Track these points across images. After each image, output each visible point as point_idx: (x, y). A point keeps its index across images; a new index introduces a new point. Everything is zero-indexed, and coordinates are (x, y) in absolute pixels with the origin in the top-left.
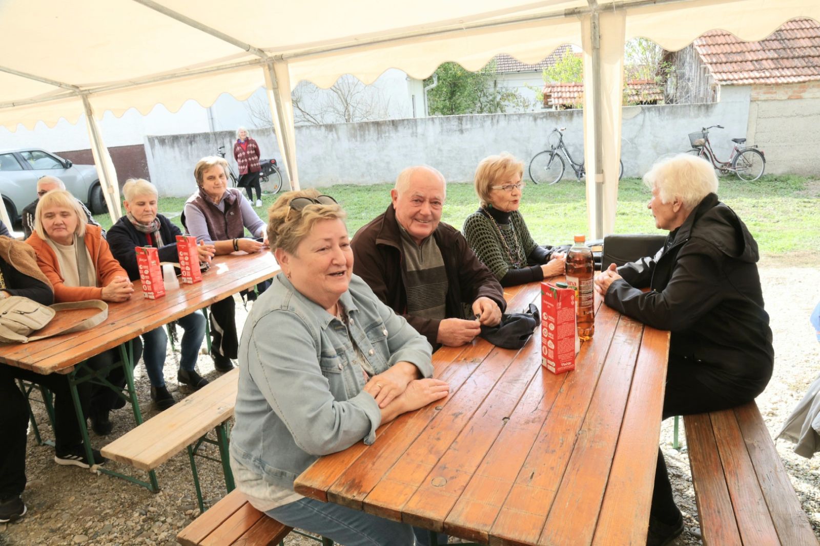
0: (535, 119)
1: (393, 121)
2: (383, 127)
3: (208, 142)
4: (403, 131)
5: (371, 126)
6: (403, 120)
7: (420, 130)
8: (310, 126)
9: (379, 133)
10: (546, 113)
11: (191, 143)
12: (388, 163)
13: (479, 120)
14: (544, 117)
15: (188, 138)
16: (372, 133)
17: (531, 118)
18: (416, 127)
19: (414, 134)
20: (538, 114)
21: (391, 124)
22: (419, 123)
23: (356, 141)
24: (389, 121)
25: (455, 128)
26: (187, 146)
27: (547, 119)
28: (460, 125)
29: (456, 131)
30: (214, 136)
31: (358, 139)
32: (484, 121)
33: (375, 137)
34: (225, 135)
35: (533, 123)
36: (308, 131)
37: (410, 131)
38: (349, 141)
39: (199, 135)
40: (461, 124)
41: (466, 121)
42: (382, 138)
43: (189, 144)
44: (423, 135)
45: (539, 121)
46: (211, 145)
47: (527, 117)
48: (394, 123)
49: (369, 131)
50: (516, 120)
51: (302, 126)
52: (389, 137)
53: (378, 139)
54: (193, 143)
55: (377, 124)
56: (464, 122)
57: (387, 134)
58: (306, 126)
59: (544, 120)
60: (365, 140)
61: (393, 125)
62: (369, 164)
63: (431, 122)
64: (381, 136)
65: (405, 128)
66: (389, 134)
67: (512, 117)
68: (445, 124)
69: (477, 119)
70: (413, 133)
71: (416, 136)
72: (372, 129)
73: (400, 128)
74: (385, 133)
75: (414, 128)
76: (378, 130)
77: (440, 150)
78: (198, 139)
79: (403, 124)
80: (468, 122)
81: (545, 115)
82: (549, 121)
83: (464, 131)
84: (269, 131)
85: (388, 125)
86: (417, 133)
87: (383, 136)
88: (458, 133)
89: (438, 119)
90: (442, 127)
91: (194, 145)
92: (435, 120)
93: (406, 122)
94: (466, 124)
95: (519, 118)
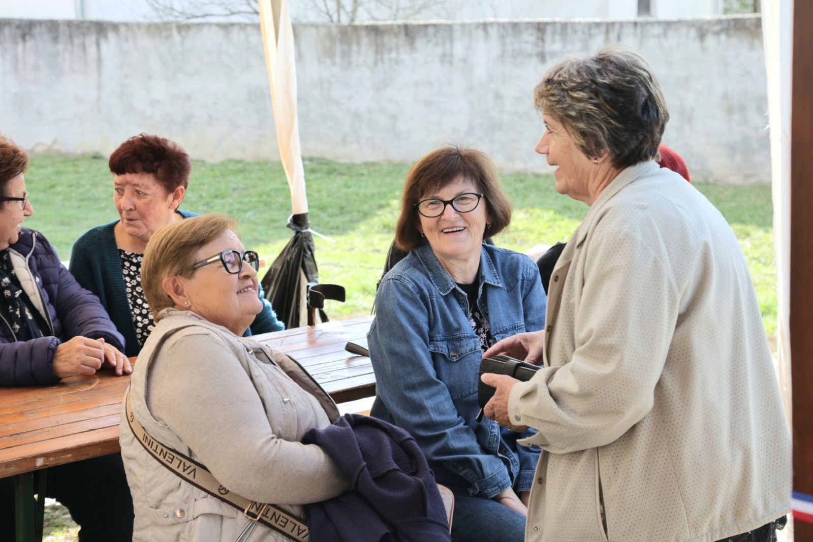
0: (702, 36)
1: (406, 27)
2: (386, 39)
3: (56, 39)
4: (427, 50)
5: (363, 33)
6: (426, 26)
7: (459, 49)
8: (246, 25)
9: (379, 50)
10: (728, 21)
11: (23, 37)
12: (394, 118)
13: (580, 33)
14: (722, 30)
15: (18, 27)
16: (364, 51)
17: (693, 33)
18: (452, 41)
19: (447, 58)
20: (709, 23)
21: (403, 33)
22: (457, 34)
23: (334, 64)
24: (399, 26)
25: (529, 48)
26: (16, 43)
27: (728, 35)
28: (540, 43)
29: (530, 55)
30: (67, 29)
31: (338, 59)
32: (591, 36)
33: (370, 61)
34: (88, 28)
35: (697, 43)
36: (243, 35)
37: (439, 50)
38: (320, 62)
39: (40, 23)
40: (543, 40)
41: (554, 33)
42: (383, 62)
43: (20, 40)
44: (465, 61)
45: (710, 40)
46: (61, 47)
47: (684, 30)
48: (409, 32)
49: (358, 43)
50: (658, 36)
51: (232, 25)
52: (397, 62)
53: (376, 63)
54: (27, 38)
55: (375, 31)
56: (548, 37)
57: (393, 55)
58: (239, 24)
59: (723, 37)
60: (350, 63)
61: (407, 34)
62: (357, 116)
63: (481, 33)
64: (382, 58)
65: (429, 42)
66: (398, 53)
67: (649, 28)
68: (509, 40)
69: (575, 32)
70: (444, 55)
71: (451, 63)
72: (365, 40)
73: (420, 43)
74: (390, 51)
75: (448, 44)
76: (377, 45)
77: (498, 96)
78: (36, 30)
79: (426, 35)
80: (558, 37)
81: (725, 25)
82: (734, 40)
83: (548, 57)
84: (170, 29)
85: (396, 35)
86: (451, 55)
87: (386, 57)
88: (535, 60)
89: (495, 27)
90: (504, 44)
91: (30, 44)
92: (489, 28)
93: (431, 31)
94: (553, 41)
95: (665, 33)
